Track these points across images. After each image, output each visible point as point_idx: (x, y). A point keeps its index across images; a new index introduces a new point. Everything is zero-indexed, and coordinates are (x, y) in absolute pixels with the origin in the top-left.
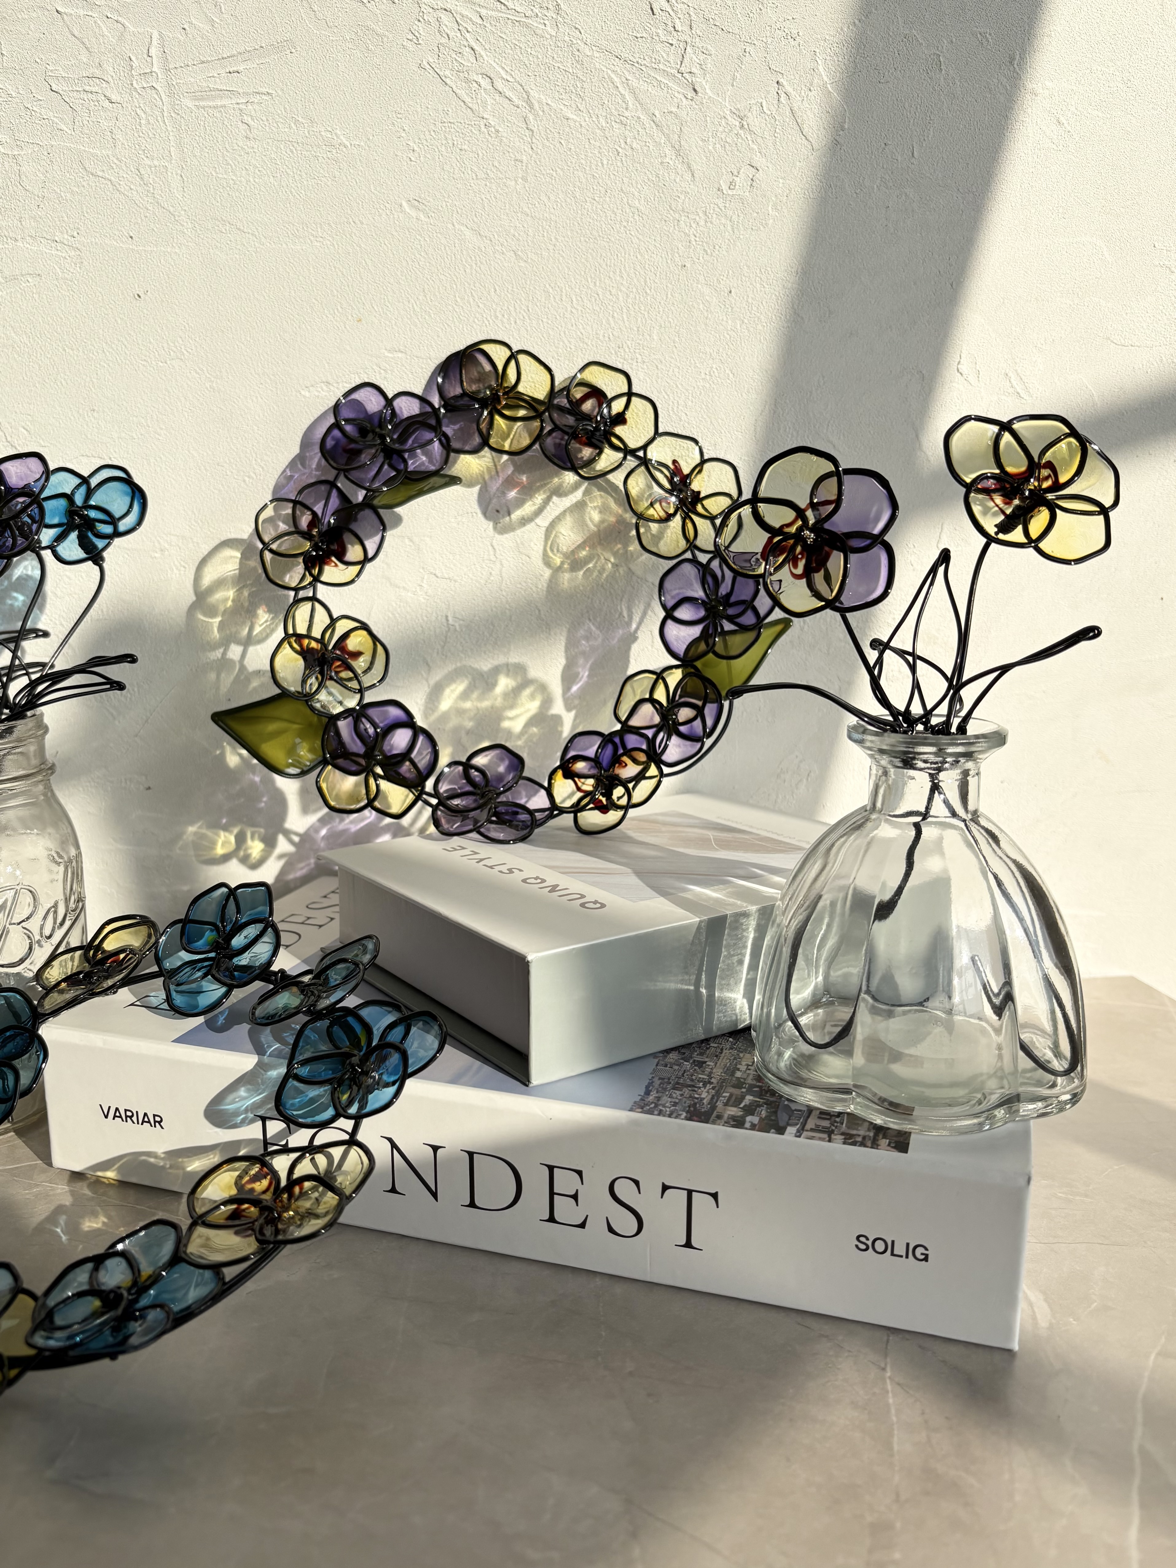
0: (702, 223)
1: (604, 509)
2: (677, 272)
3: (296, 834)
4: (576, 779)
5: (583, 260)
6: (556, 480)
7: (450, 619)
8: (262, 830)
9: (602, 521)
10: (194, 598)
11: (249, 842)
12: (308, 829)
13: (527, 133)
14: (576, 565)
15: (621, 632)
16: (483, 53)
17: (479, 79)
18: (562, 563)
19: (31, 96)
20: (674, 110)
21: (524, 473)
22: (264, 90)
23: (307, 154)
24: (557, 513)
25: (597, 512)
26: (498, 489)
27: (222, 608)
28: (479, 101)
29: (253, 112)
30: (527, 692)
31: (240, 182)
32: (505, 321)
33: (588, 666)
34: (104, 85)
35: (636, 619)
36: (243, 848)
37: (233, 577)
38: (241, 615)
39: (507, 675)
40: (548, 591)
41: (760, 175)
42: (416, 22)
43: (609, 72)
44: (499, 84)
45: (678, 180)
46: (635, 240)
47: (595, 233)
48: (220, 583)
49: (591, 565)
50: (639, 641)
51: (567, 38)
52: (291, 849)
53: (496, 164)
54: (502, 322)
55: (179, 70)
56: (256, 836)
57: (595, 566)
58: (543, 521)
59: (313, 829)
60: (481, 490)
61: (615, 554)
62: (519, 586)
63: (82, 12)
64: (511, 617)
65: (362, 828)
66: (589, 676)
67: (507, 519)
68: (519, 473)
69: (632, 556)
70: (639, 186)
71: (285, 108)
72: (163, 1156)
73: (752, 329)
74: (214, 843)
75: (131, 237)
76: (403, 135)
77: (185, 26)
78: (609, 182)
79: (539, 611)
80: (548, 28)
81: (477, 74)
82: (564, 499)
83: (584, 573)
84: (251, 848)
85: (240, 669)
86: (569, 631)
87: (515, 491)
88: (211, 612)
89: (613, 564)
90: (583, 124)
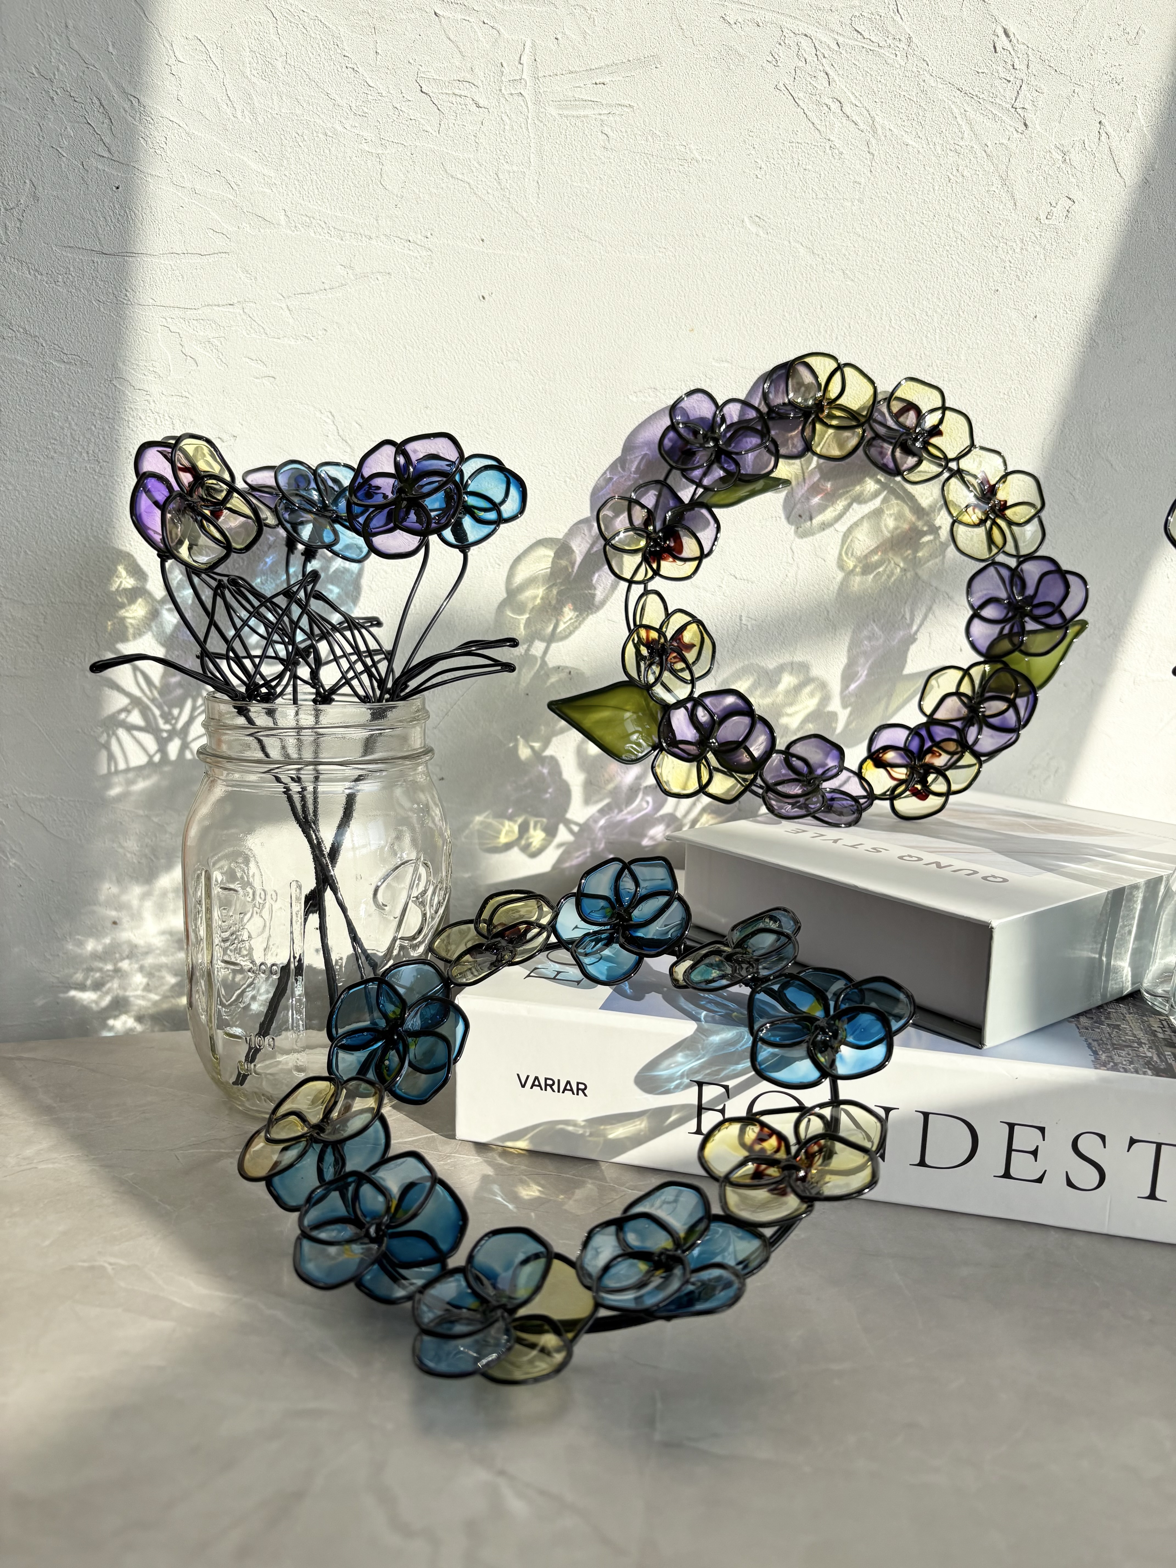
0: (1018, 250)
1: (899, 517)
2: (989, 296)
3: (577, 824)
4: (889, 769)
5: (905, 282)
6: (858, 488)
7: (744, 618)
8: (545, 820)
9: (896, 528)
10: (505, 595)
11: (531, 831)
12: (588, 820)
13: (869, 156)
14: (867, 568)
15: (901, 633)
16: (836, 78)
17: (829, 102)
18: (855, 567)
19: (401, 96)
20: (1005, 141)
21: (829, 481)
22: (627, 103)
23: (660, 166)
24: (855, 519)
25: (892, 519)
26: (802, 495)
27: (530, 606)
28: (827, 124)
29: (614, 124)
30: (808, 689)
31: (594, 190)
32: (827, 336)
33: (868, 666)
34: (474, 89)
35: (917, 621)
36: (525, 837)
37: (544, 576)
38: (547, 612)
39: (791, 673)
40: (838, 594)
41: (1075, 207)
42: (777, 45)
43: (950, 103)
44: (848, 109)
45: (1001, 208)
46: (955, 264)
47: (919, 255)
48: (531, 582)
49: (881, 569)
50: (917, 642)
51: (915, 69)
52: (570, 838)
53: (836, 184)
54: (825, 338)
55: (548, 79)
56: (539, 826)
57: (885, 571)
58: (842, 526)
59: (594, 819)
60: (787, 496)
61: (905, 559)
62: (812, 588)
63: (459, 16)
64: (801, 617)
65: (638, 820)
66: (867, 675)
67: (809, 523)
68: (825, 480)
69: (920, 562)
70: (965, 212)
71: (644, 121)
72: (583, 1124)
73: (1050, 353)
74: (499, 832)
75: (483, 240)
76: (753, 152)
77: (559, 37)
78: (938, 208)
79: (828, 612)
80: (899, 58)
81: (829, 98)
82: (863, 506)
83: (874, 577)
84: (532, 837)
85: (541, 665)
86: (854, 632)
87: (819, 497)
88: (520, 609)
89: (901, 569)
90: (921, 150)
